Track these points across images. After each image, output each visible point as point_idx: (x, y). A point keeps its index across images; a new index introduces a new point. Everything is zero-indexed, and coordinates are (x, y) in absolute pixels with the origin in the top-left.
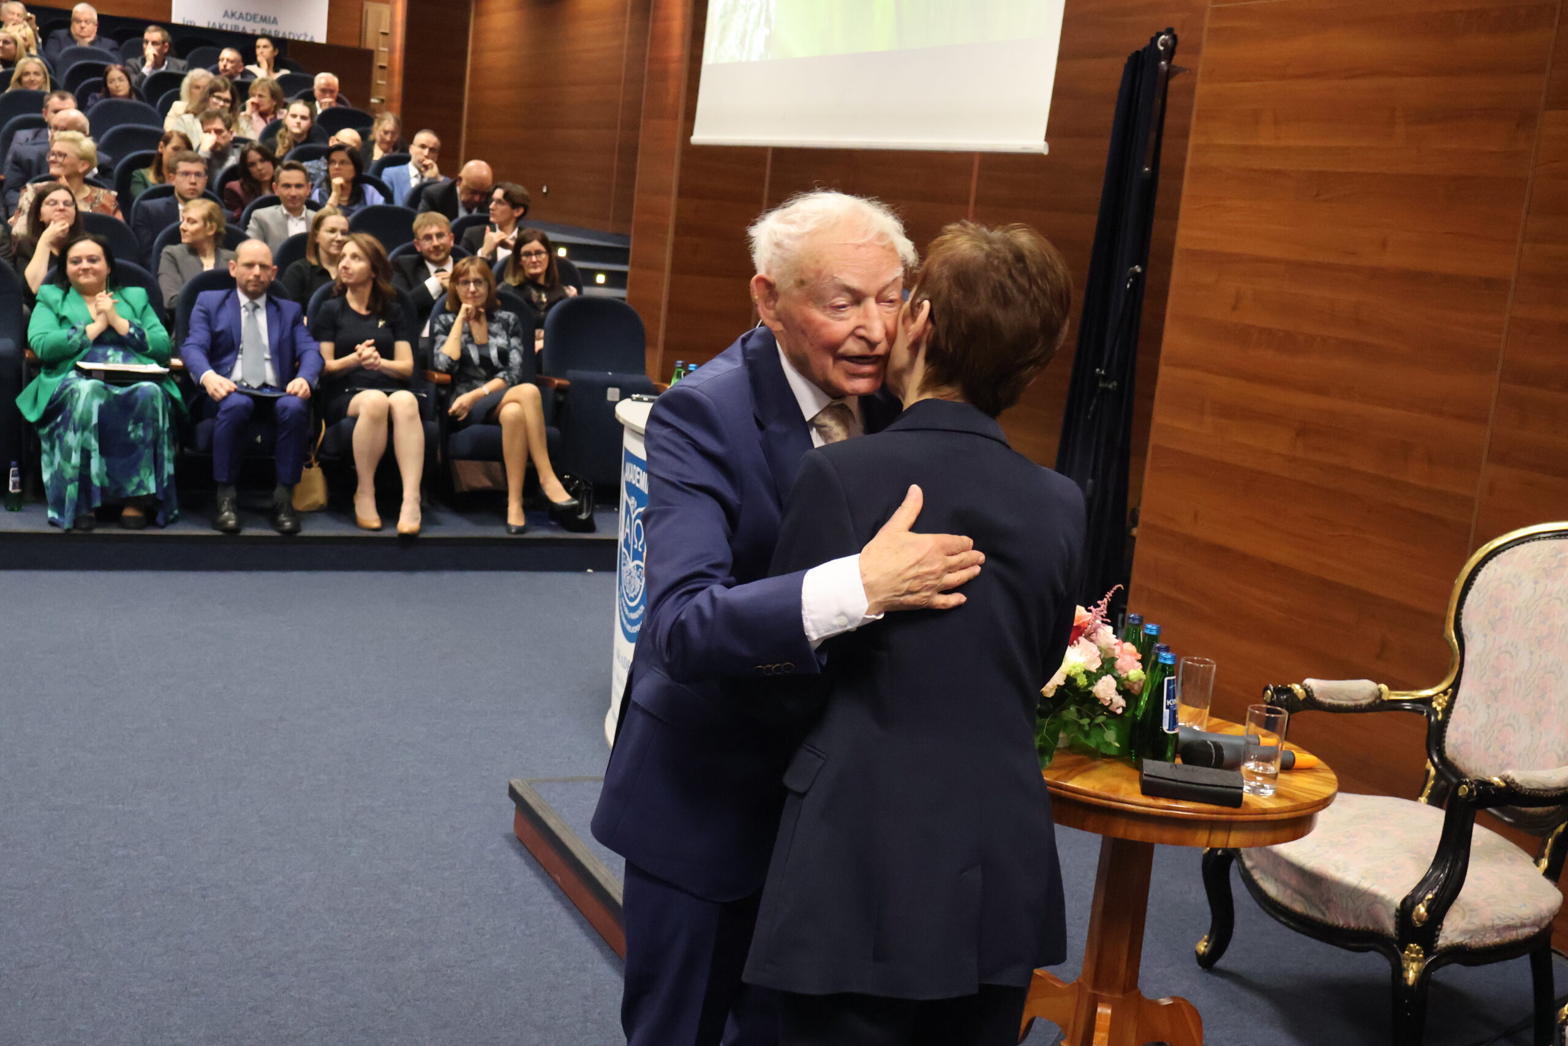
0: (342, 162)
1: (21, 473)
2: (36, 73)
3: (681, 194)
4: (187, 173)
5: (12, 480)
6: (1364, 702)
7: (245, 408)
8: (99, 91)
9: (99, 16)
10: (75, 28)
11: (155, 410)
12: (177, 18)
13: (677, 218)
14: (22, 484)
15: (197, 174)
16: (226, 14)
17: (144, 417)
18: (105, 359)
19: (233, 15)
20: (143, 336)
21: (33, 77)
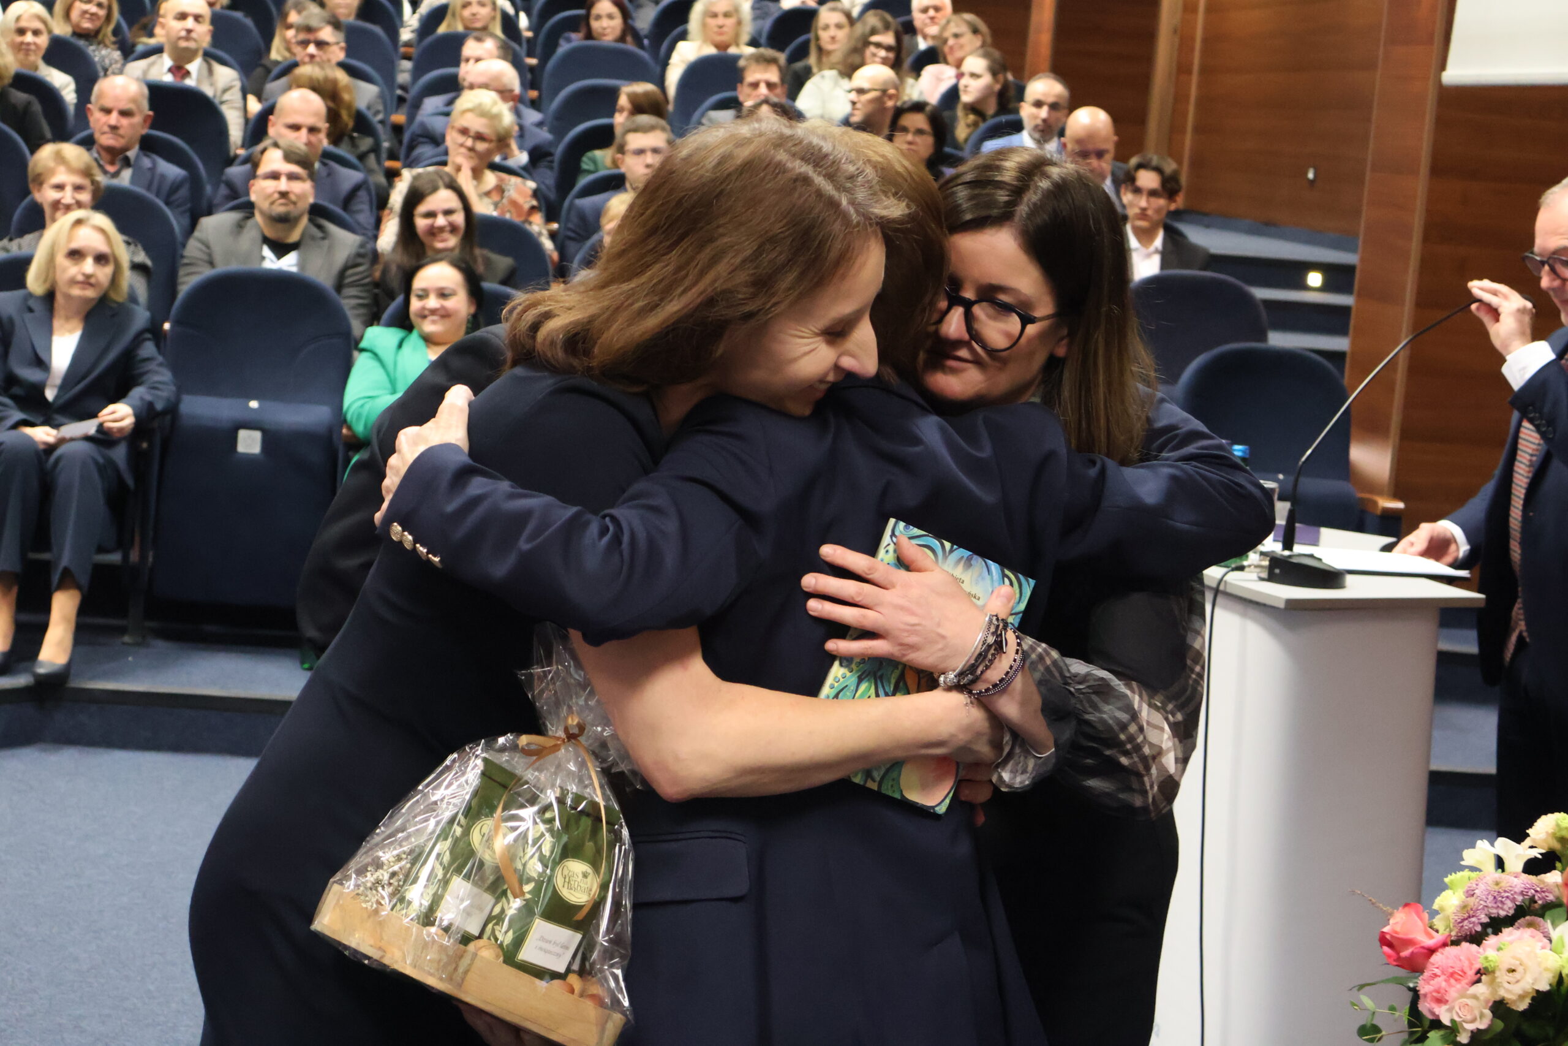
0: (919, 132)
2: (481, 4)
3: (1437, 170)
4: (640, 151)
8: (576, 30)
13: (1429, 212)
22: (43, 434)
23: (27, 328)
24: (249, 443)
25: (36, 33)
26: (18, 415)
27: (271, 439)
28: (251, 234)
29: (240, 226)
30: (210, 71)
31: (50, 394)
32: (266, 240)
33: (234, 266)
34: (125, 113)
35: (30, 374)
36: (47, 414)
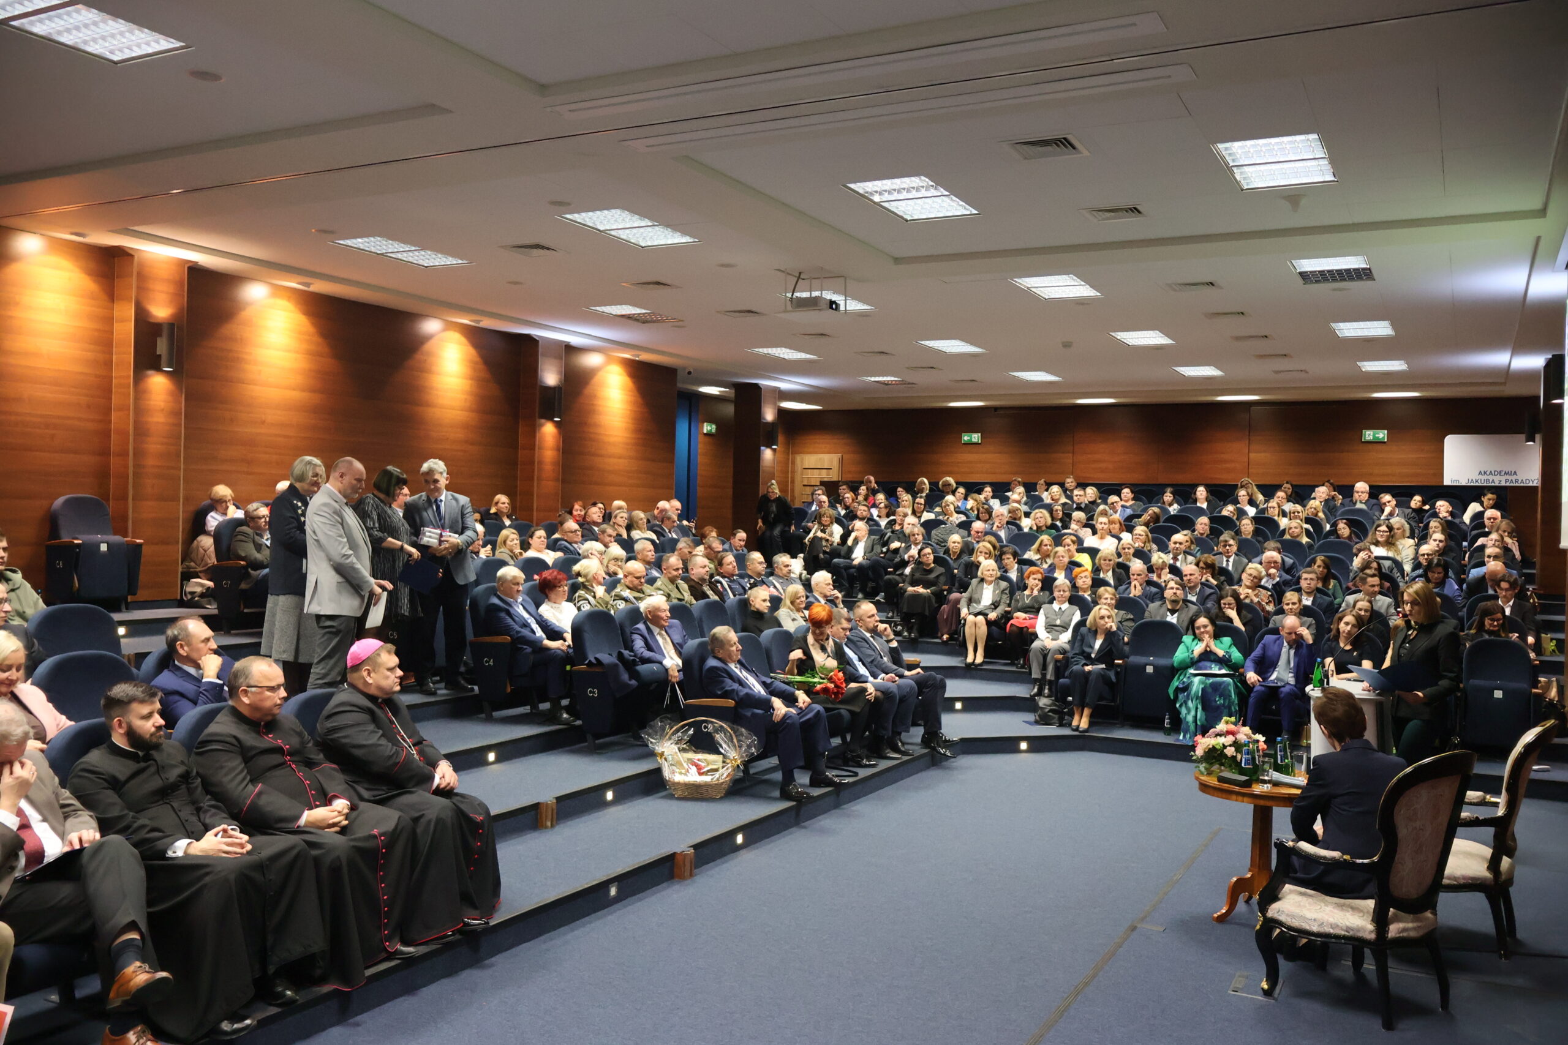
1: (1169, 719)
2: (1296, 528)
4: (1306, 579)
5: (1166, 721)
6: (1475, 801)
7: (1263, 692)
9: (1371, 487)
10: (1356, 495)
11: (1230, 691)
12: (1447, 482)
14: (1170, 723)
15: (1311, 579)
16: (1480, 473)
17: (1225, 694)
18: (1211, 668)
19: (1485, 473)
20: (1230, 656)
21: (1293, 530)
22: (1088, 668)
23: (1090, 638)
24: (1150, 669)
25: (1129, 548)
26: (1084, 662)
27: (1155, 668)
28: (1164, 609)
29: (1161, 606)
30: (1186, 558)
31: (1093, 656)
32: (1169, 610)
33: (1158, 618)
34: (1138, 575)
35: (1087, 650)
36: (1093, 662)
